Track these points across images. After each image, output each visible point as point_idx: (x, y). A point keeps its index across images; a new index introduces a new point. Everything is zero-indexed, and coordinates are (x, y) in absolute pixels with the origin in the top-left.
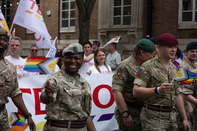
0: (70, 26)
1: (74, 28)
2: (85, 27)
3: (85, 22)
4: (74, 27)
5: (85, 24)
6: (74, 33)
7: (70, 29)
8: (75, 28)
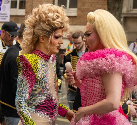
0: (70, 7)
1: (76, 11)
2: (116, 9)
3: (117, 3)
4: (76, 9)
5: (117, 5)
6: (75, 17)
7: (69, 11)
8: (78, 11)
